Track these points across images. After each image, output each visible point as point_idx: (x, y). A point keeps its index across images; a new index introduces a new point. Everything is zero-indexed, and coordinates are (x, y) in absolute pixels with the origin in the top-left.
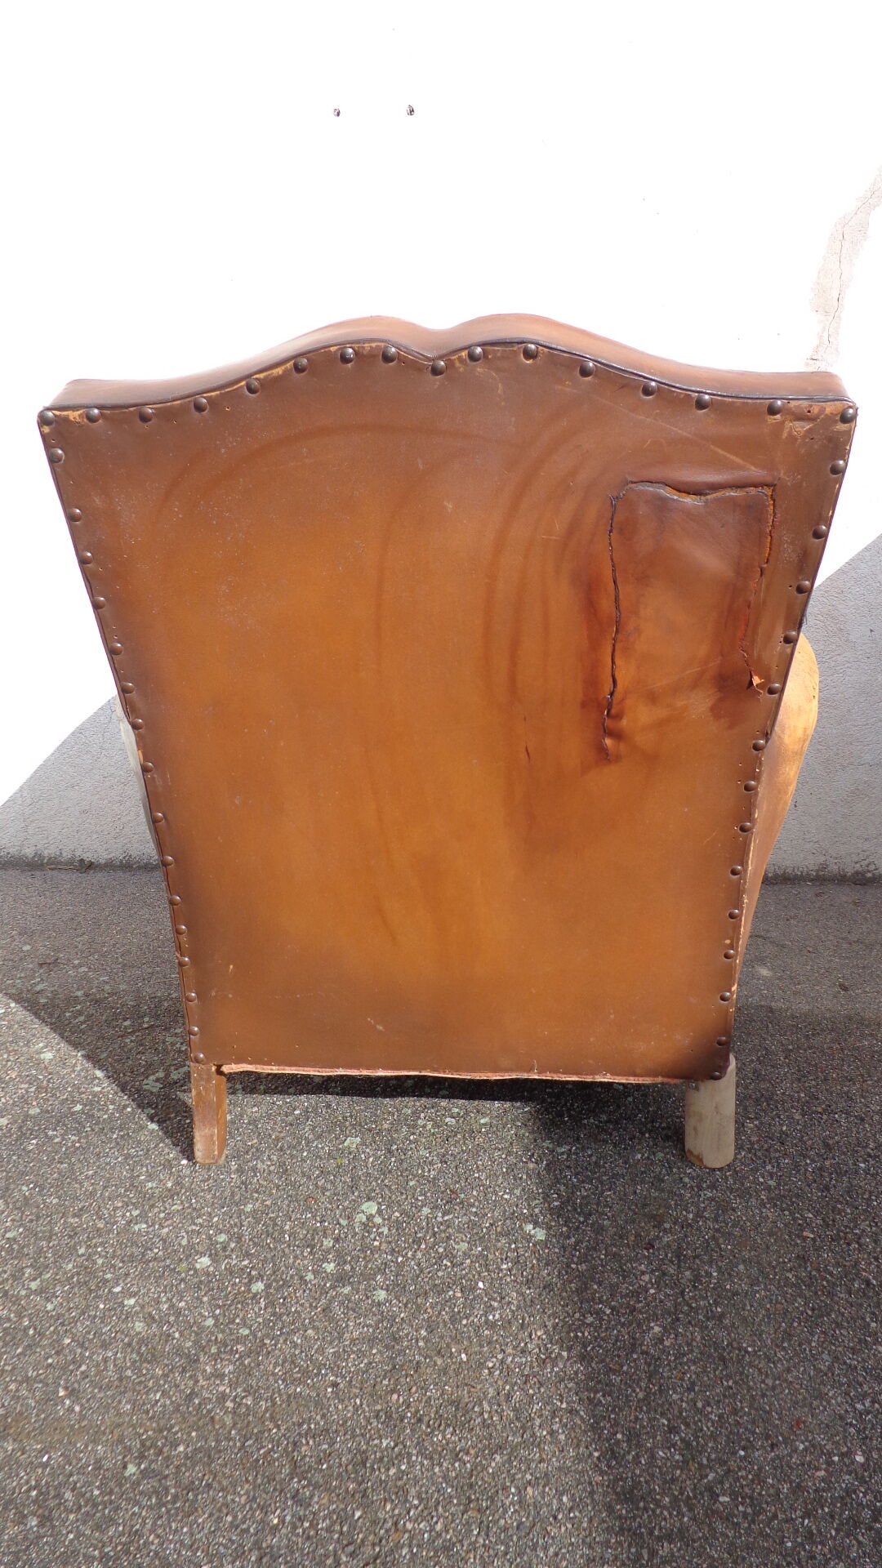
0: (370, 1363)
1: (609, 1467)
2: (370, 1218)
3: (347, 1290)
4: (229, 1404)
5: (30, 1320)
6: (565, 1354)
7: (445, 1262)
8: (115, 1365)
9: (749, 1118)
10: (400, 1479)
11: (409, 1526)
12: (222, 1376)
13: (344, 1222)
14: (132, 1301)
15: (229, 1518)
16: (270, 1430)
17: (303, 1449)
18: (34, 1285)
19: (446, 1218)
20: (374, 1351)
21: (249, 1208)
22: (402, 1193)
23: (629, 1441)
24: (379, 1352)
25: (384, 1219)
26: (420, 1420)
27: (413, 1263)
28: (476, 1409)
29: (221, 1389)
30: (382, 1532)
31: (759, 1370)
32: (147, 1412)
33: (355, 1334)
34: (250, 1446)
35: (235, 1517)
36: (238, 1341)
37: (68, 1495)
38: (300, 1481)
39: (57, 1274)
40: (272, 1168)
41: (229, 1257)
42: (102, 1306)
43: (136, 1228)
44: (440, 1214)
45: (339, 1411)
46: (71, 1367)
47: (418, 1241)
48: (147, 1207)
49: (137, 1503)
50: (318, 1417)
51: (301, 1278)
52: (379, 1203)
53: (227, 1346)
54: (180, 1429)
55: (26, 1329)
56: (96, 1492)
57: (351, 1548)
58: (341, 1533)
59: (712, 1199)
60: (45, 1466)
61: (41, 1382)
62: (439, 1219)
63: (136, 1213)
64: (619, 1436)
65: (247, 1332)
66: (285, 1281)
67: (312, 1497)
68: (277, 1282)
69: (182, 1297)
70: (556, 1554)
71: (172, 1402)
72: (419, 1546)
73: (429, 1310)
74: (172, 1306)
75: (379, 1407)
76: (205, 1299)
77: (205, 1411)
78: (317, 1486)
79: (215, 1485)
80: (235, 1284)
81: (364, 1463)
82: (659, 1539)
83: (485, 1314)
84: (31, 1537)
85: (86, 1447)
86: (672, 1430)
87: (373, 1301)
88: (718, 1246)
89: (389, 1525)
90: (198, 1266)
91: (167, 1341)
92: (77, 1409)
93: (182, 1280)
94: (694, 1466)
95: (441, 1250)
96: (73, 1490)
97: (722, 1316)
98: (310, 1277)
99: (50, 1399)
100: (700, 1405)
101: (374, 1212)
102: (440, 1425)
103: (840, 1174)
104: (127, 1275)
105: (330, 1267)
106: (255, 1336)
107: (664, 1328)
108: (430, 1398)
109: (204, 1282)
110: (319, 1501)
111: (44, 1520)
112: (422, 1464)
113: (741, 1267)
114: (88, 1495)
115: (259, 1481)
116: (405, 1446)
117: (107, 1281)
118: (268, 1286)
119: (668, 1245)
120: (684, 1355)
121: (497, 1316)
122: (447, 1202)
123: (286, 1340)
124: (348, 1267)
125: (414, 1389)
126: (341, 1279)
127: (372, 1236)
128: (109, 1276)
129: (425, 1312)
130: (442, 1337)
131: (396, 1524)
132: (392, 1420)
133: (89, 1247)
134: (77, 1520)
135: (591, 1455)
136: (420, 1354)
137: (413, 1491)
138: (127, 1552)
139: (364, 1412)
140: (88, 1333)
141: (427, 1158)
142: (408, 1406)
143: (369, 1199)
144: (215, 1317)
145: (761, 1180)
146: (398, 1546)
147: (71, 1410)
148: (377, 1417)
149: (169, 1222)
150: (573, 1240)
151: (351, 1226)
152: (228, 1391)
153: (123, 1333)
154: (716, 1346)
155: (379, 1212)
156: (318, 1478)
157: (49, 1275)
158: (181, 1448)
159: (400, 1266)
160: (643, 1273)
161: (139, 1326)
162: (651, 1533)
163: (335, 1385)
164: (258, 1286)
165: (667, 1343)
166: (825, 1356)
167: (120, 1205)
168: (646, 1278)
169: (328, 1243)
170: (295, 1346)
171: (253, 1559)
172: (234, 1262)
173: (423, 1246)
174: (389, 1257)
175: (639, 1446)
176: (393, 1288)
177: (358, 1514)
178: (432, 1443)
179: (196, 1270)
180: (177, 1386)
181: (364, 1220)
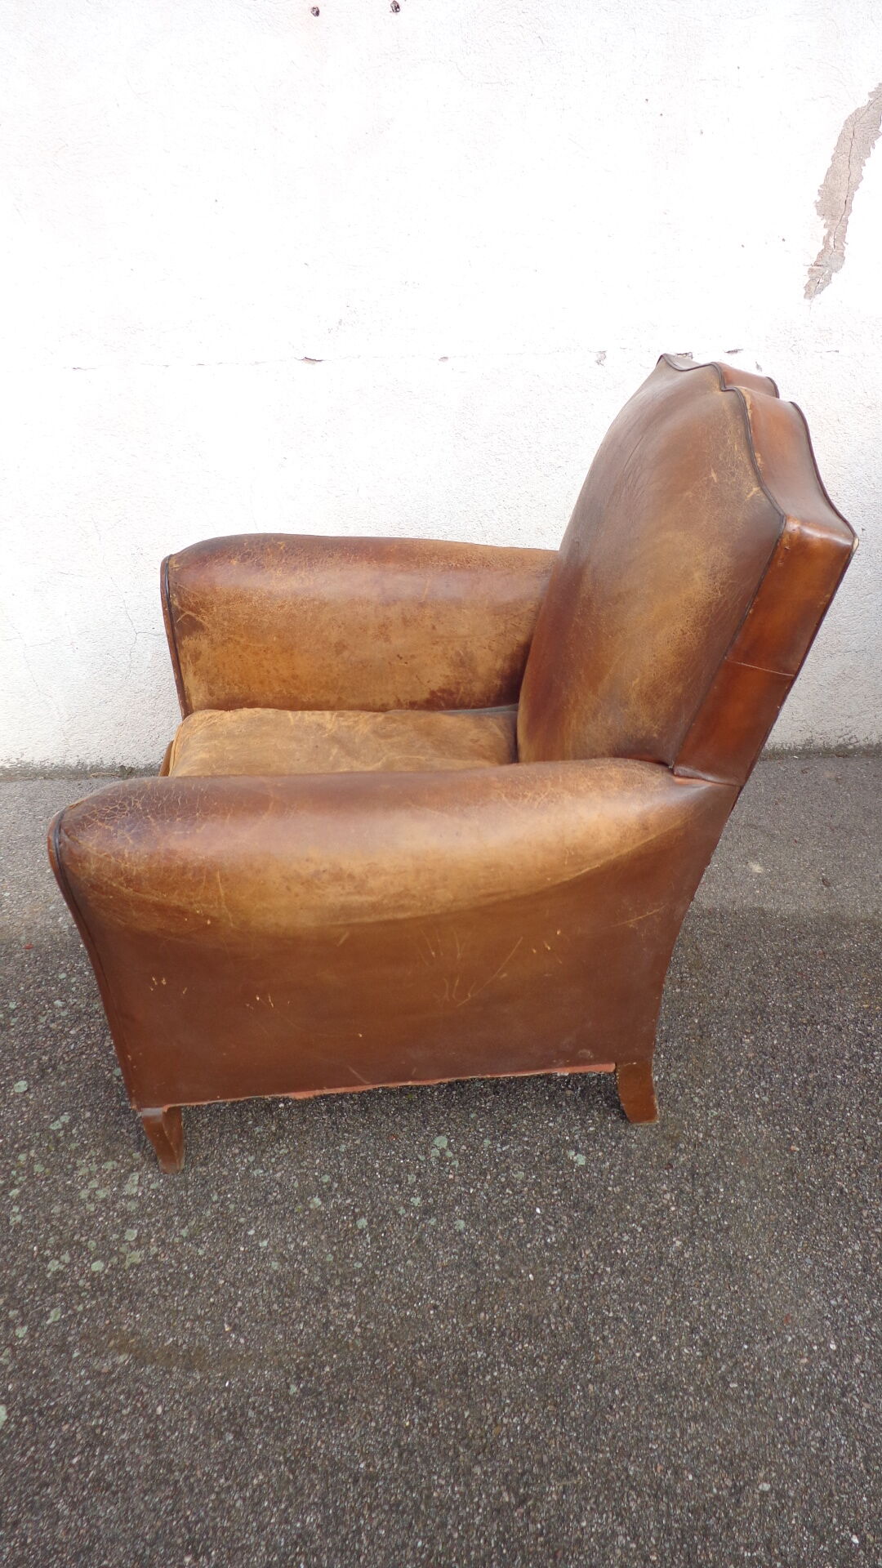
0: (460, 1287)
1: (648, 1364)
2: (443, 1152)
3: (433, 1222)
4: (357, 1330)
5: (188, 1265)
6: (608, 1269)
7: (507, 1191)
8: (264, 1301)
9: (747, 1033)
10: (495, 1383)
11: (505, 1421)
12: (347, 1305)
13: (422, 1158)
14: (265, 1243)
15: (373, 1424)
16: (392, 1350)
17: (420, 1363)
18: (184, 1232)
19: (504, 1149)
20: (462, 1276)
21: (343, 1148)
22: (466, 1126)
23: (661, 1342)
24: (466, 1276)
25: (454, 1153)
26: (503, 1334)
27: (482, 1193)
28: (545, 1322)
29: (349, 1316)
30: (486, 1427)
31: (758, 1275)
32: (295, 1340)
33: (445, 1262)
34: (379, 1364)
35: (377, 1423)
36: (355, 1273)
37: (251, 1414)
38: (420, 1391)
39: (200, 1221)
40: (355, 1107)
41: (334, 1196)
42: (242, 1249)
43: (255, 1173)
44: (499, 1145)
45: (442, 1329)
46: (230, 1305)
47: (484, 1173)
48: (259, 1153)
49: (302, 1416)
50: (427, 1336)
51: (396, 1213)
52: (448, 1137)
53: (346, 1279)
54: (324, 1353)
55: (187, 1274)
56: (271, 1410)
57: (466, 1441)
58: (456, 1430)
59: (717, 1118)
60: (228, 1390)
61: (209, 1319)
62: (499, 1150)
63: (252, 1159)
64: (654, 1338)
65: (360, 1265)
66: (383, 1216)
67: (431, 1402)
68: (377, 1217)
69: (304, 1236)
70: (614, 1437)
71: (314, 1331)
72: (514, 1436)
73: (500, 1237)
74: (297, 1246)
75: (471, 1325)
76: (323, 1237)
77: (340, 1337)
78: (433, 1393)
79: (358, 1397)
80: (343, 1222)
81: (465, 1372)
82: (688, 1420)
83: (544, 1238)
84: (231, 1449)
85: (256, 1373)
86: (693, 1330)
87: (455, 1231)
88: (724, 1162)
89: (490, 1421)
90: (311, 1206)
91: (299, 1277)
92: (242, 1341)
93: (301, 1221)
94: (710, 1360)
95: (503, 1180)
96: (254, 1409)
97: (729, 1228)
98: (402, 1211)
99: (218, 1334)
100: (713, 1308)
101: (445, 1146)
102: (519, 1337)
103: (821, 1086)
104: (256, 1218)
105: (416, 1201)
106: (367, 1269)
107: (684, 1242)
108: (509, 1314)
109: (317, 1221)
110: (437, 1406)
111: (238, 1435)
112: (509, 1371)
113: (742, 1182)
114: (265, 1413)
115: (390, 1392)
116: (495, 1356)
117: (241, 1225)
118: (370, 1222)
119: (684, 1165)
120: (700, 1265)
121: (554, 1239)
122: (503, 1133)
123: (391, 1271)
124: (431, 1200)
125: (496, 1307)
126: (427, 1211)
127: (447, 1170)
128: (242, 1220)
129: (497, 1238)
130: (512, 1260)
131: (495, 1420)
132: (483, 1334)
133: (219, 1194)
134: (262, 1434)
135: (634, 1355)
136: (498, 1277)
137: (505, 1393)
138: (304, 1456)
139: (460, 1329)
140: (237, 1273)
141: (482, 1089)
142: (493, 1323)
143: (440, 1133)
144: (334, 1253)
145: (757, 1096)
146: (499, 1438)
147: (236, 1342)
148: (471, 1333)
149: (280, 1166)
150: (608, 1164)
151: (428, 1161)
152: (354, 1318)
153: (263, 1271)
154: (725, 1255)
155: (450, 1145)
156: (432, 1385)
157: (193, 1223)
158: (327, 1369)
159: (473, 1196)
160: (665, 1192)
161: (275, 1265)
162: (681, 1415)
163: (435, 1307)
164: (363, 1223)
165: (686, 1255)
166: (808, 1260)
167: (237, 1151)
168: (668, 1196)
169: (412, 1178)
170: (400, 1275)
171: (396, 1455)
172: (340, 1201)
173: (488, 1177)
174: (463, 1189)
175: (669, 1345)
176: (472, 1217)
177: (467, 1414)
178: (515, 1352)
179: (310, 1210)
180: (314, 1316)
181: (438, 1154)
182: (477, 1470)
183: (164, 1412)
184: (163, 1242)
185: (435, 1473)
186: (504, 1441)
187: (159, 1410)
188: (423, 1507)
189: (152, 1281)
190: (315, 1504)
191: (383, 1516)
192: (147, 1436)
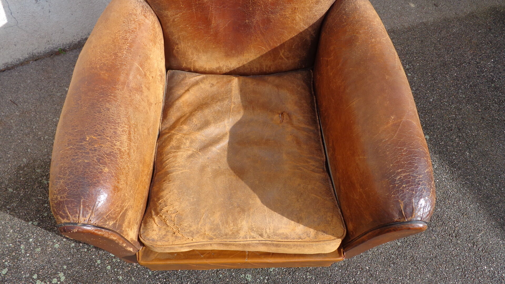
1: (480, 193)
6: (455, 169)
9: (446, 74)
15: (426, 242)
23: (480, 185)
28: (449, 192)
31: (492, 154)
37: (393, 256)
56: (397, 252)
57: (451, 235)
59: (455, 108)
64: (478, 184)
70: (484, 217)
72: (462, 228)
79: (417, 237)
81: (438, 216)
82: (498, 203)
83: (433, 167)
86: (485, 178)
88: (465, 122)
94: (494, 185)
97: (477, 143)
100: (487, 169)
103: (475, 86)
107: (469, 152)
110: (438, 229)
111: (394, 264)
113: (473, 127)
119: (455, 127)
120: (477, 158)
121: (436, 166)
134: (400, 260)
135: (476, 192)
137: (452, 217)
145: (461, 96)
150: (435, 135)
154: (481, 152)
160: (455, 139)
162: (496, 203)
165: (472, 156)
166: (501, 145)
168: (457, 140)
175: (482, 185)
177: (446, 228)
182: (459, 242)
183: (369, 268)
185: (449, 248)
186: (460, 231)
187: (367, 268)
188: (452, 258)
190: (427, 271)
191: (445, 265)
192: (370, 277)
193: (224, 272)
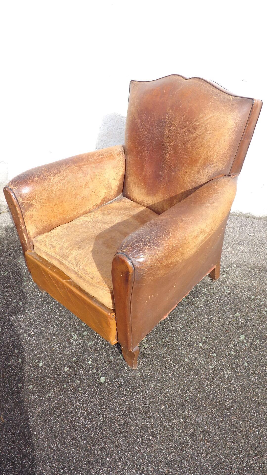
0: (243, 383)
2: (243, 340)
3: (237, 361)
4: (209, 386)
5: (160, 352)
7: (263, 358)
8: (181, 369)
10: (251, 416)
11: (254, 429)
12: (207, 378)
13: (236, 340)
14: (184, 353)
15: (211, 416)
16: (219, 396)
17: (228, 402)
18: (160, 343)
19: (263, 344)
20: (244, 380)
21: (211, 330)
22: (251, 334)
24: (246, 380)
25: (246, 341)
26: (256, 402)
27: (254, 356)
29: (207, 382)
30: (247, 429)
32: (190, 384)
33: (240, 374)
34: (215, 399)
35: (212, 416)
36: (210, 369)
37: (174, 401)
38: (227, 411)
39: (165, 341)
40: (216, 319)
41: (206, 344)
42: (177, 352)
43: (183, 331)
44: (261, 343)
45: (236, 394)
46: (171, 368)
47: (256, 350)
48: (185, 325)
49: (190, 407)
50: (231, 395)
51: (225, 354)
52: (245, 336)
53: (207, 370)
54: (198, 390)
55: (160, 355)
56: (180, 402)
57: (240, 431)
58: (237, 426)
60: (168, 392)
61: (165, 370)
62: (261, 344)
63: (182, 326)
65: (212, 367)
66: (221, 355)
67: (230, 415)
68: (219, 354)
69: (196, 354)
71: (196, 383)
72: (256, 435)
73: (258, 371)
74: (193, 356)
75: (246, 396)
76: (201, 356)
77: (203, 387)
78: (231, 413)
79: (207, 407)
80: (208, 353)
81: (242, 410)
84: (167, 410)
85: (177, 390)
87: (244, 365)
89: (249, 427)
90: (199, 346)
91: (193, 365)
92: (174, 379)
93: (195, 349)
95: (262, 354)
96: (175, 400)
98: (227, 355)
99: (166, 375)
101: (244, 338)
102: (261, 404)
104: (182, 344)
105: (233, 353)
106: (214, 369)
108: (259, 396)
109: (200, 350)
110: (232, 417)
111: (169, 406)
112: (257, 414)
114: (178, 402)
115: (217, 408)
116: (252, 408)
117: (177, 345)
118: (217, 355)
122: (264, 339)
123: (222, 372)
124: (237, 354)
125: (255, 393)
126: (236, 357)
127: (243, 346)
128: (177, 344)
129: (258, 372)
130: (262, 380)
131: (250, 427)
132: (249, 400)
133: (172, 334)
134: (177, 408)
136: (256, 383)
137: (254, 420)
138: (188, 419)
139: (242, 396)
140: (174, 359)
141: (258, 324)
142: (253, 397)
143: (242, 334)
144: (204, 361)
146: (251, 434)
147: (172, 379)
148: (245, 398)
149: (191, 331)
151: (238, 341)
152: (208, 383)
153: (182, 361)
155: (245, 338)
156: (231, 411)
157: (163, 341)
158: (198, 395)
159: (251, 356)
161: (186, 360)
163: (235, 387)
164: (214, 355)
167: (178, 323)
169: (232, 345)
170: (225, 374)
171: (217, 428)
172: (208, 346)
173: (257, 352)
174: (248, 353)
176: (250, 363)
177: (241, 423)
178: (259, 409)
179: (199, 347)
180: (196, 379)
181: (241, 340)
182: (243, 441)
183: (149, 393)
184: (154, 344)
185: (229, 437)
186: (252, 435)
187: (147, 392)
188: (223, 446)
189: (149, 354)
190: (190, 434)
191: (211, 445)
192: (143, 398)
193: (66, 324)
